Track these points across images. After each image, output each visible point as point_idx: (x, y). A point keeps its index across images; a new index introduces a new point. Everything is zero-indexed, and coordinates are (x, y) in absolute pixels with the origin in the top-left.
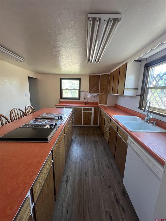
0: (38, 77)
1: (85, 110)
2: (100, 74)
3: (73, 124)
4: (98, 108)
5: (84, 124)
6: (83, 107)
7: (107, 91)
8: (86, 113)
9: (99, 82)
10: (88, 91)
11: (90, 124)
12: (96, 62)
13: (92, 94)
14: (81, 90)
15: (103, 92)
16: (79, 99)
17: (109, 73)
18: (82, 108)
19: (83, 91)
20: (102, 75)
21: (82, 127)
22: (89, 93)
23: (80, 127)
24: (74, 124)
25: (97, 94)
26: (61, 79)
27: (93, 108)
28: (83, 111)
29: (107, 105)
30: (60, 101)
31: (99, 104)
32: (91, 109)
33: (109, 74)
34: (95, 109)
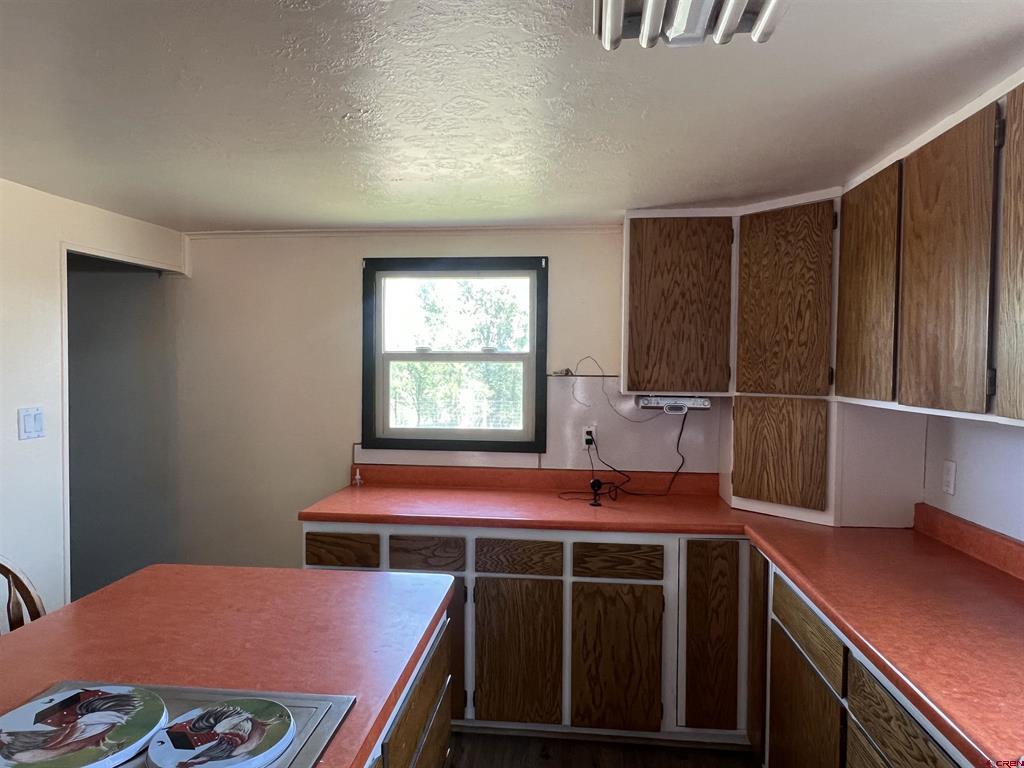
0: (183, 257)
1: (595, 563)
2: (736, 212)
3: (470, 713)
4: (734, 547)
5: (579, 717)
6: (569, 539)
7: (823, 372)
8: (610, 597)
9: (727, 286)
10: (623, 371)
11: (653, 714)
12: (717, 37)
13: (663, 403)
14: (554, 364)
15: (778, 382)
16: (536, 443)
17: (835, 193)
18: (560, 546)
19: (568, 373)
20: (752, 217)
21: (568, 743)
22: (633, 386)
23: (547, 744)
24: (478, 716)
25: (707, 404)
26: (374, 269)
27: (674, 547)
28: (568, 578)
29: (826, 519)
30: (354, 466)
31: (737, 502)
32: (658, 551)
33: (831, 202)
34: (697, 553)
